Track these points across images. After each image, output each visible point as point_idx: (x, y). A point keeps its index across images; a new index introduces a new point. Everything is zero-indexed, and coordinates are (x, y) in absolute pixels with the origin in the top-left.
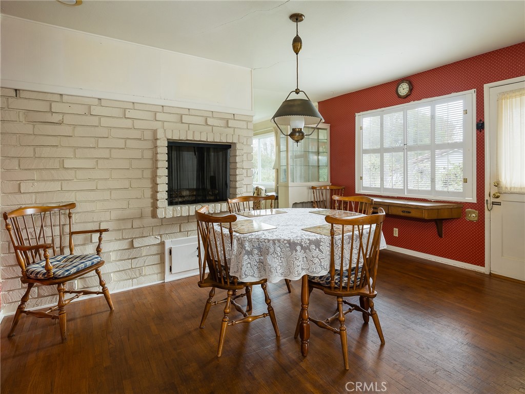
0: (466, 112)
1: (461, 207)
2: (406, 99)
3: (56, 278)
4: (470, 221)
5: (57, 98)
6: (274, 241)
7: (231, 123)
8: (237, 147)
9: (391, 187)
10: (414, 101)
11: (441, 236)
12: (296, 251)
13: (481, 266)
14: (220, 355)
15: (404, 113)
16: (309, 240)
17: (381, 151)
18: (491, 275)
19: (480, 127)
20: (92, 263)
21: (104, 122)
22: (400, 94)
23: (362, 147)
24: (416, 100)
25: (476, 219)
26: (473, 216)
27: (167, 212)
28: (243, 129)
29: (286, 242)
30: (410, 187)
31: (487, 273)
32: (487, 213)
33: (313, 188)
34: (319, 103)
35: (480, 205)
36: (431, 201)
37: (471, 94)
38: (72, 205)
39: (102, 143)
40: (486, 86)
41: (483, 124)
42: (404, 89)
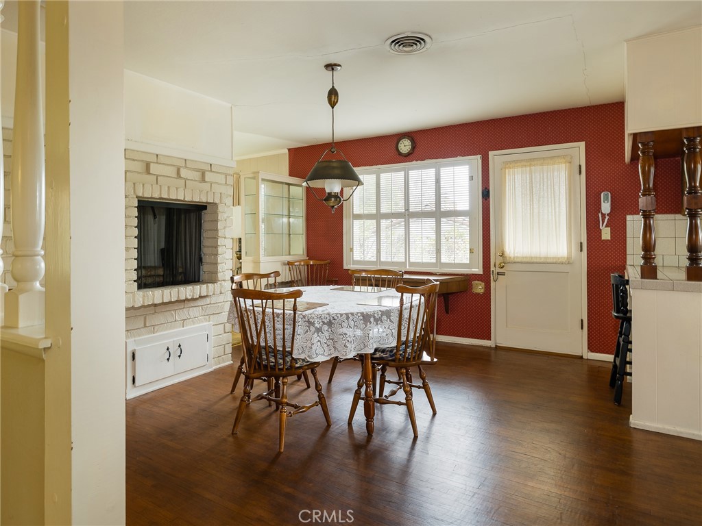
0: (471, 178)
1: (468, 279)
2: (407, 157)
4: (476, 293)
6: (346, 314)
7: (208, 176)
8: (219, 208)
9: (390, 260)
10: (417, 161)
11: (447, 313)
12: (370, 323)
13: (488, 340)
14: (282, 450)
15: (405, 173)
16: (381, 311)
17: (378, 216)
18: (497, 347)
19: (486, 194)
22: (401, 151)
23: (353, 211)
24: (419, 160)
25: (482, 291)
26: (479, 288)
27: (136, 299)
28: (221, 184)
29: (359, 315)
30: (412, 260)
31: (493, 346)
32: (492, 283)
33: (289, 263)
34: (289, 150)
35: (485, 277)
36: (436, 274)
37: (477, 160)
40: (491, 153)
41: (488, 192)
42: (405, 146)
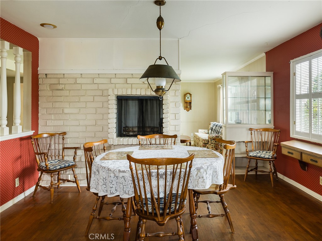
3: (50, 170)
5: (62, 76)
9: (317, 134)
20: (69, 165)
21: (84, 87)
23: (295, 92)
33: (251, 130)
34: (266, 53)
38: (64, 133)
39: (82, 99)
